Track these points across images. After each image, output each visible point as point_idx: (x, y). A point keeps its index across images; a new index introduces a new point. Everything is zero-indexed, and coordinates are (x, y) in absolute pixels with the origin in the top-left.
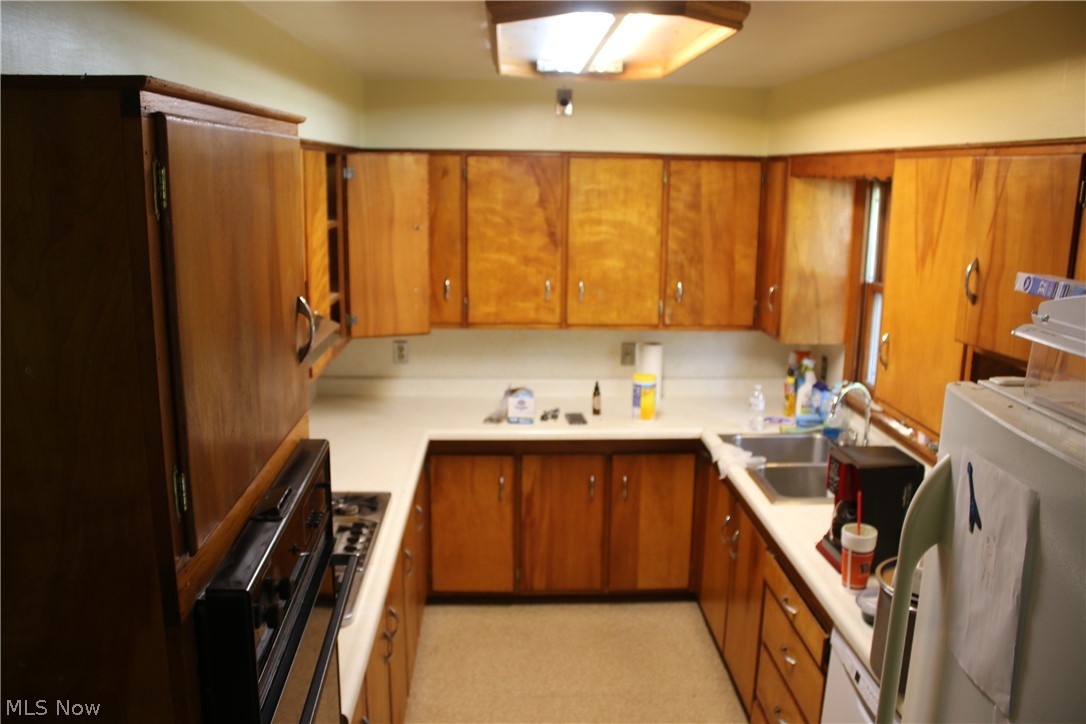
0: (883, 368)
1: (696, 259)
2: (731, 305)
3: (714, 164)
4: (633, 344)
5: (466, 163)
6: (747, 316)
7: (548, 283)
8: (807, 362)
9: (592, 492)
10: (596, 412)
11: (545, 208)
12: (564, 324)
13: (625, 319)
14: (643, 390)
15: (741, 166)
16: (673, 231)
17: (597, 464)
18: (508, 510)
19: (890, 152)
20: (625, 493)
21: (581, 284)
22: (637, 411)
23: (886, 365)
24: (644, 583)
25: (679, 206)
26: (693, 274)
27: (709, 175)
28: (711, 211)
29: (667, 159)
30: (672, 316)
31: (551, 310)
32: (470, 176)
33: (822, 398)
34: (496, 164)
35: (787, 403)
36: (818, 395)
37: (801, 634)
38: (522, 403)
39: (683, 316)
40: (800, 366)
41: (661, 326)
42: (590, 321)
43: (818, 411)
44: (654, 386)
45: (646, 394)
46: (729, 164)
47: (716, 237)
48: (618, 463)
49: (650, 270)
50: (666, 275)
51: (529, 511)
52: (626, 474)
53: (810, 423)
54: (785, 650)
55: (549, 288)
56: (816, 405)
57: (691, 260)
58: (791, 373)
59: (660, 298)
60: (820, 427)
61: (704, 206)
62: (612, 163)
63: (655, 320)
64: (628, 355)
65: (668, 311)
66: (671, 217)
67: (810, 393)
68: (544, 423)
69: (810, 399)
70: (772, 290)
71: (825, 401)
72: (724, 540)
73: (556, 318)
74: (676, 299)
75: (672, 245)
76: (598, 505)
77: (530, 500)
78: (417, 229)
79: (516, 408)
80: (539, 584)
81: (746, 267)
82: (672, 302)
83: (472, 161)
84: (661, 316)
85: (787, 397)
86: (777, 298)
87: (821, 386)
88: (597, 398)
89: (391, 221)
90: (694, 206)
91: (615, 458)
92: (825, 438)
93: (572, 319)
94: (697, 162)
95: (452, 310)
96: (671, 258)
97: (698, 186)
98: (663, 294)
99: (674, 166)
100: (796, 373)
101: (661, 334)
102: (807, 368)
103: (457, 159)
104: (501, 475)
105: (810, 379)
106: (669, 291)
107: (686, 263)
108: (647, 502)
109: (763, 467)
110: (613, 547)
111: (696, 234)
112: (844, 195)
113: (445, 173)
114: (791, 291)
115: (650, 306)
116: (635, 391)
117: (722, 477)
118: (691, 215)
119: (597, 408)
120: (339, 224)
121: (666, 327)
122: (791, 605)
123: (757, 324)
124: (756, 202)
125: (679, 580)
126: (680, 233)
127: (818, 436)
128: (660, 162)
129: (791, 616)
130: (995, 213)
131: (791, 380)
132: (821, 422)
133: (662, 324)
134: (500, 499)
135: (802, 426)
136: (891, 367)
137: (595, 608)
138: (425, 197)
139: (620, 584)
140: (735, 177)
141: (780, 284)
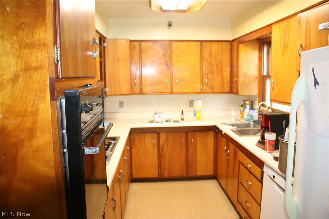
0: (273, 90)
1: (211, 72)
2: (223, 86)
3: (216, 43)
4: (193, 101)
5: (141, 45)
6: (227, 89)
7: (166, 80)
8: (246, 102)
9: (182, 144)
10: (182, 120)
11: (165, 57)
12: (172, 93)
13: (190, 91)
14: (197, 111)
15: (224, 43)
16: (204, 63)
17: (183, 135)
18: (156, 151)
19: (270, 25)
20: (192, 144)
21: (177, 80)
22: (195, 118)
23: (273, 89)
24: (200, 173)
25: (206, 55)
26: (211, 76)
27: (215, 46)
28: (215, 57)
29: (201, 41)
30: (205, 89)
31: (168, 88)
32: (142, 48)
33: (252, 112)
34: (150, 44)
35: (241, 115)
36: (251, 111)
37: (253, 173)
38: (160, 116)
39: (208, 90)
40: (244, 104)
41: (201, 93)
42: (180, 92)
43: (251, 116)
44: (200, 110)
45: (198, 112)
46: (220, 43)
47: (217, 65)
48: (190, 135)
49: (198, 75)
50: (202, 77)
51: (162, 151)
52: (192, 139)
53: (249, 120)
54: (248, 181)
55: (167, 82)
56: (250, 115)
57: (210, 72)
58: (242, 106)
59: (201, 84)
60: (252, 121)
61: (213, 56)
62: (185, 43)
63: (200, 91)
64: (191, 104)
65: (203, 88)
66: (203, 59)
67: (248, 112)
68: (166, 123)
69: (248, 113)
70: (235, 80)
71: (253, 113)
72: (225, 154)
73: (169, 91)
74: (206, 84)
75: (204, 68)
76: (184, 148)
77: (163, 147)
78: (127, 62)
79: (158, 118)
80: (166, 174)
81: (227, 74)
82: (205, 85)
83: (142, 43)
84: (202, 90)
85: (241, 113)
86: (237, 82)
87: (252, 108)
88: (182, 115)
89: (118, 59)
90: (210, 56)
91: (189, 133)
92: (254, 123)
93: (174, 91)
94: (210, 43)
95: (137, 89)
96: (204, 72)
97: (211, 50)
98: (202, 83)
99: (204, 43)
100: (244, 106)
101: (201, 96)
102: (247, 104)
103: (138, 43)
104: (153, 140)
105: (248, 107)
106: (203, 82)
107: (208, 73)
108: (199, 146)
109: (236, 129)
110: (189, 162)
111: (211, 64)
112: (255, 49)
113: (134, 47)
114: (241, 79)
115: (198, 87)
116: (194, 112)
117: (223, 133)
118: (210, 58)
119: (183, 118)
120: (103, 60)
121: (203, 93)
122: (249, 165)
123: (231, 92)
124: (229, 54)
125: (210, 172)
126: (206, 64)
127: (252, 123)
128: (199, 43)
129: (249, 168)
130: (306, 28)
131: (242, 108)
132: (253, 119)
133: (201, 92)
134: (153, 147)
135: (247, 120)
136: (275, 89)
137: (184, 182)
138: (129, 52)
139: (192, 174)
140: (222, 47)
141: (238, 77)
